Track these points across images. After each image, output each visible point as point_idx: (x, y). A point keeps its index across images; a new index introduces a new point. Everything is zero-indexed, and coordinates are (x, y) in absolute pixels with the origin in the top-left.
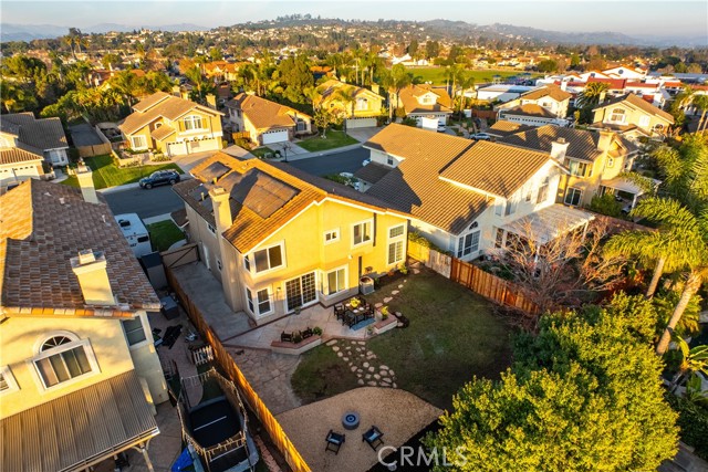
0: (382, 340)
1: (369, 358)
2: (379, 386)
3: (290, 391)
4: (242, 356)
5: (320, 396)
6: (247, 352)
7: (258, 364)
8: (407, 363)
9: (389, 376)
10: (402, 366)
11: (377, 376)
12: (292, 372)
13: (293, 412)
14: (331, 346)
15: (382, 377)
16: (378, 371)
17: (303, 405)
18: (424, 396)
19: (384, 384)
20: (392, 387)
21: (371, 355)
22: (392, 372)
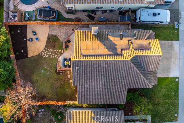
0: (55, 62)
1: (52, 55)
2: (43, 51)
3: (54, 34)
4: (72, 30)
5: (49, 39)
6: (72, 32)
7: (67, 32)
8: (45, 61)
9: (44, 55)
10: (44, 60)
11: (46, 53)
12: (59, 37)
13: (48, 31)
14: (61, 50)
15: (45, 54)
16: (47, 54)
17: (49, 34)
18: (34, 57)
19: (42, 52)
20: (41, 53)
21: (52, 56)
22: (44, 56)
